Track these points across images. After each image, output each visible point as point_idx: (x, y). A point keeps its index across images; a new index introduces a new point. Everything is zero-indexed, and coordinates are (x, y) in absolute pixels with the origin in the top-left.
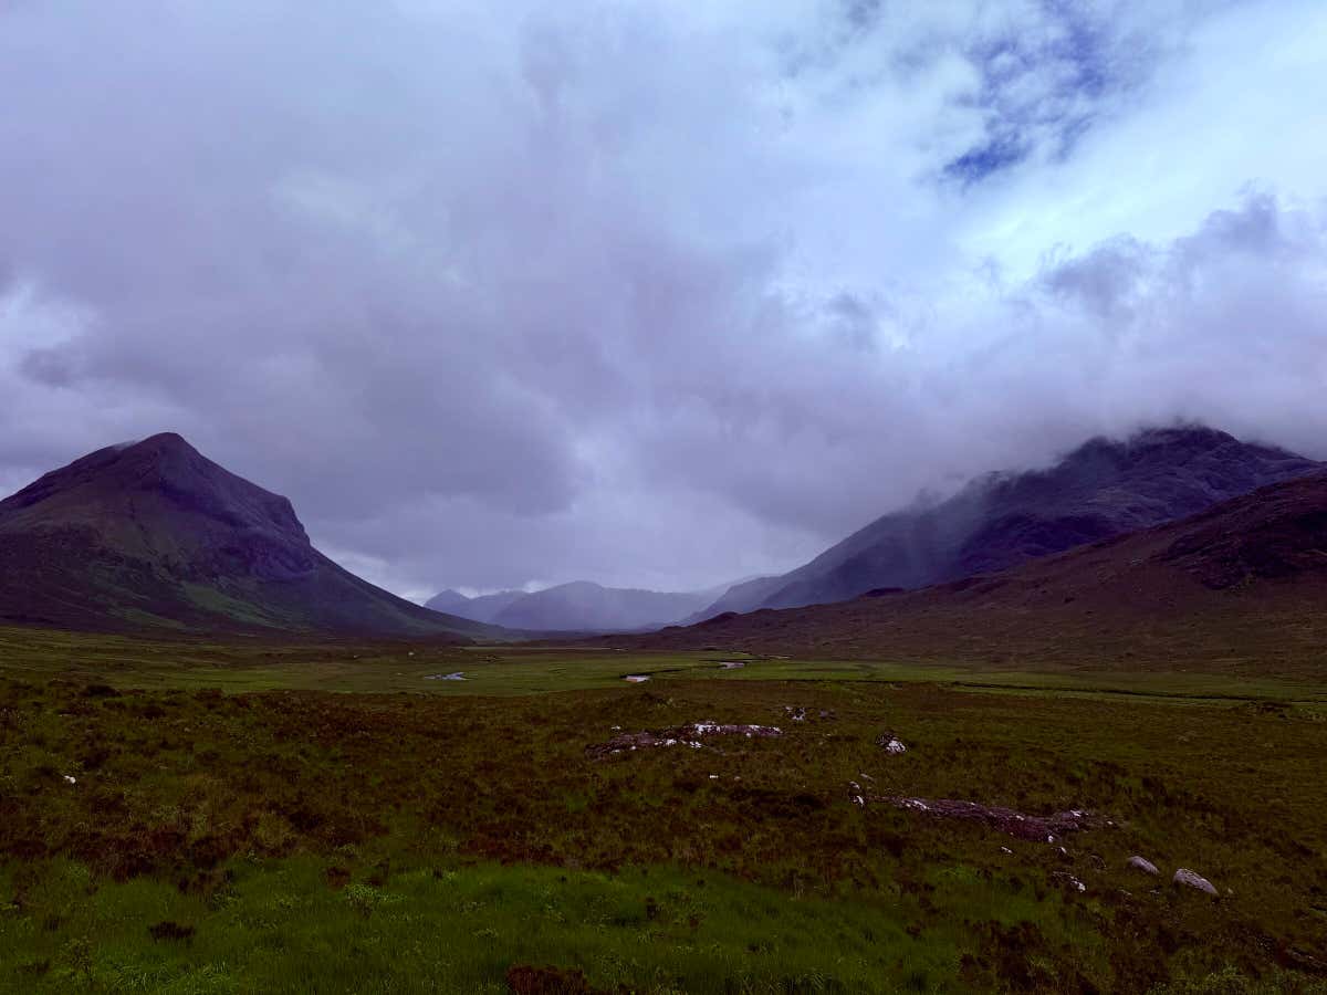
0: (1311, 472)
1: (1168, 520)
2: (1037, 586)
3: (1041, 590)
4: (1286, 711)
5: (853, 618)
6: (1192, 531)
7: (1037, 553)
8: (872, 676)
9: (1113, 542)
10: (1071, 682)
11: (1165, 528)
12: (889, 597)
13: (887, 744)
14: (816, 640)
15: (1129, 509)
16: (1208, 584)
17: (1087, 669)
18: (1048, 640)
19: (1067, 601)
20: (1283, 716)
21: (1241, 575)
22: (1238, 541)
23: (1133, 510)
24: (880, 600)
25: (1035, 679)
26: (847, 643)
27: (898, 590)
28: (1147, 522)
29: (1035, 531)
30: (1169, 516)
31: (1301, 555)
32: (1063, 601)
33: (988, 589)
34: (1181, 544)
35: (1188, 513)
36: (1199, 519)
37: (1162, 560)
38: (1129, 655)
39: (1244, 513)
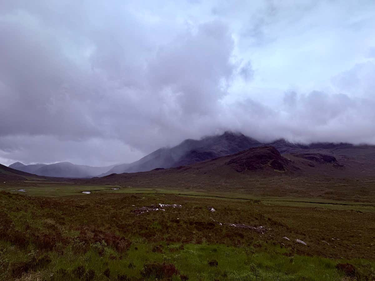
0: (260, 146)
1: (229, 154)
2: (198, 169)
3: (199, 170)
4: (259, 203)
5: (151, 176)
6: (235, 157)
7: (198, 160)
8: (157, 192)
9: (216, 159)
10: (207, 194)
11: (228, 156)
12: (160, 170)
13: (210, 209)
14: (140, 182)
15: (220, 151)
16: (237, 171)
17: (210, 191)
18: (200, 183)
19: (205, 173)
20: (258, 204)
21: (244, 169)
22: (244, 161)
23: (221, 151)
24: (158, 171)
25: (197, 193)
26: (148, 183)
27: (163, 169)
28: (224, 154)
29: (198, 155)
30: (229, 153)
31: (258, 165)
32: (204, 173)
33: (186, 169)
34: (232, 161)
35: (234, 153)
36: (236, 155)
37: (227, 164)
38: (219, 188)
39: (246, 154)
